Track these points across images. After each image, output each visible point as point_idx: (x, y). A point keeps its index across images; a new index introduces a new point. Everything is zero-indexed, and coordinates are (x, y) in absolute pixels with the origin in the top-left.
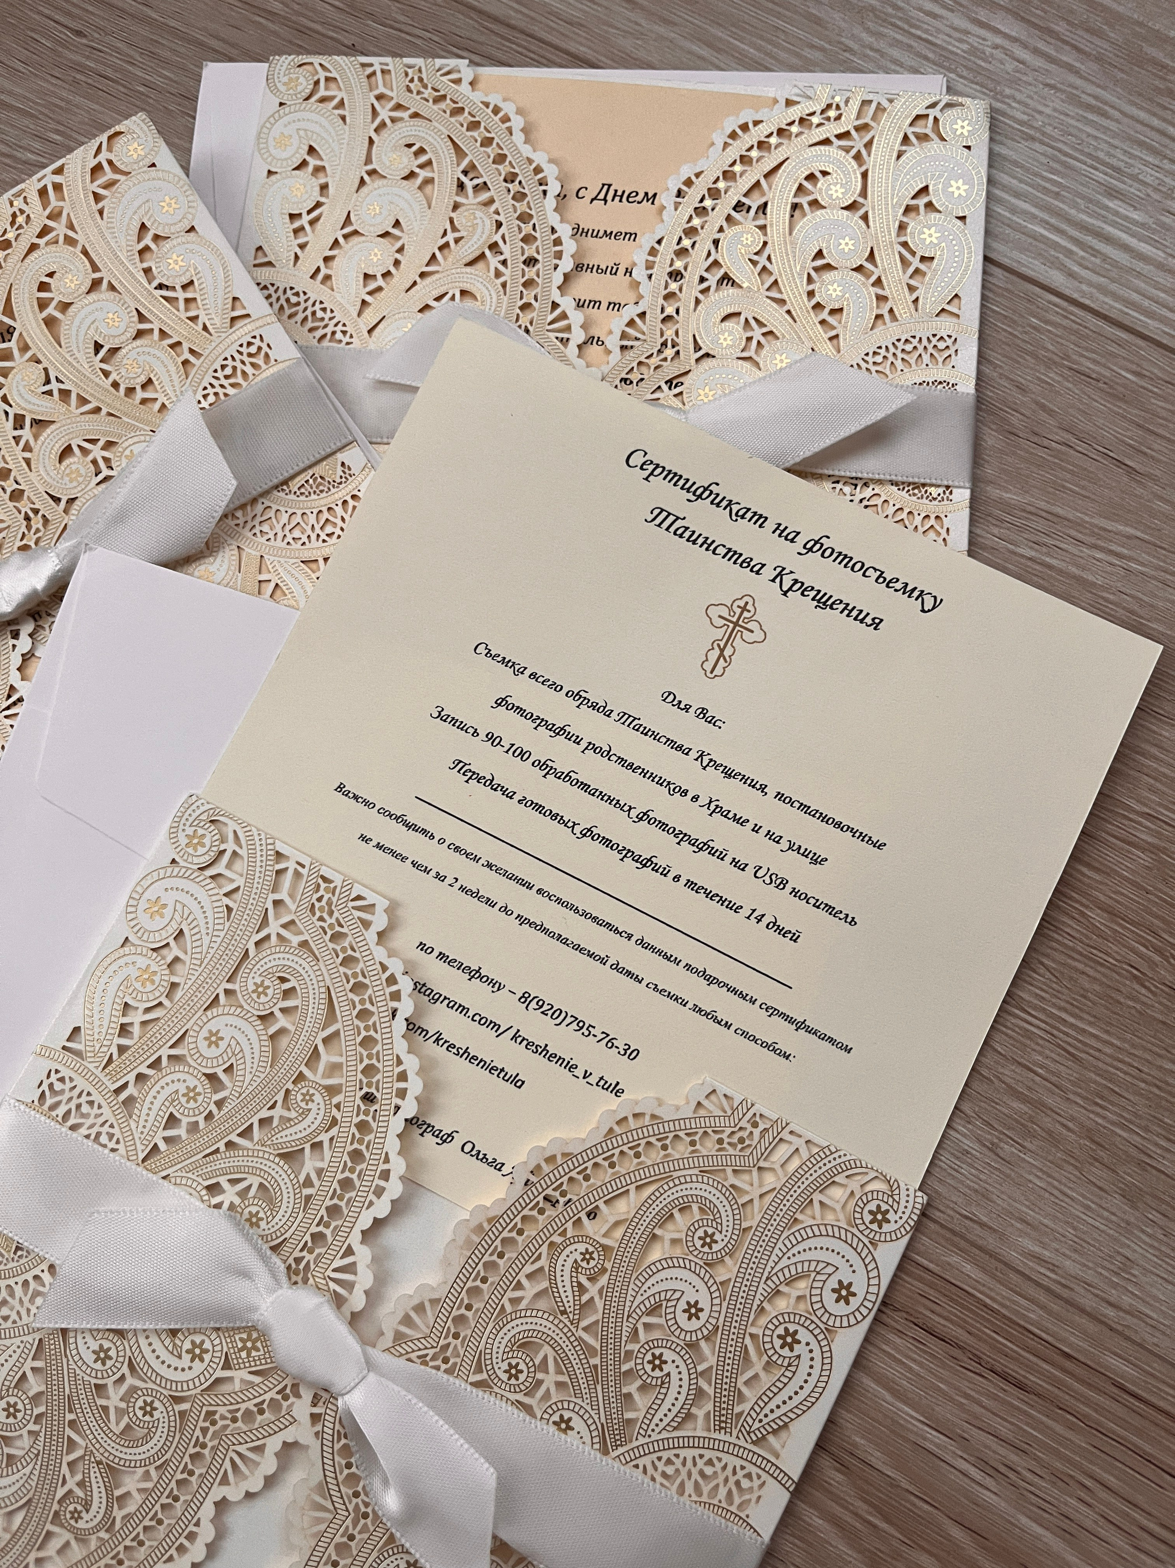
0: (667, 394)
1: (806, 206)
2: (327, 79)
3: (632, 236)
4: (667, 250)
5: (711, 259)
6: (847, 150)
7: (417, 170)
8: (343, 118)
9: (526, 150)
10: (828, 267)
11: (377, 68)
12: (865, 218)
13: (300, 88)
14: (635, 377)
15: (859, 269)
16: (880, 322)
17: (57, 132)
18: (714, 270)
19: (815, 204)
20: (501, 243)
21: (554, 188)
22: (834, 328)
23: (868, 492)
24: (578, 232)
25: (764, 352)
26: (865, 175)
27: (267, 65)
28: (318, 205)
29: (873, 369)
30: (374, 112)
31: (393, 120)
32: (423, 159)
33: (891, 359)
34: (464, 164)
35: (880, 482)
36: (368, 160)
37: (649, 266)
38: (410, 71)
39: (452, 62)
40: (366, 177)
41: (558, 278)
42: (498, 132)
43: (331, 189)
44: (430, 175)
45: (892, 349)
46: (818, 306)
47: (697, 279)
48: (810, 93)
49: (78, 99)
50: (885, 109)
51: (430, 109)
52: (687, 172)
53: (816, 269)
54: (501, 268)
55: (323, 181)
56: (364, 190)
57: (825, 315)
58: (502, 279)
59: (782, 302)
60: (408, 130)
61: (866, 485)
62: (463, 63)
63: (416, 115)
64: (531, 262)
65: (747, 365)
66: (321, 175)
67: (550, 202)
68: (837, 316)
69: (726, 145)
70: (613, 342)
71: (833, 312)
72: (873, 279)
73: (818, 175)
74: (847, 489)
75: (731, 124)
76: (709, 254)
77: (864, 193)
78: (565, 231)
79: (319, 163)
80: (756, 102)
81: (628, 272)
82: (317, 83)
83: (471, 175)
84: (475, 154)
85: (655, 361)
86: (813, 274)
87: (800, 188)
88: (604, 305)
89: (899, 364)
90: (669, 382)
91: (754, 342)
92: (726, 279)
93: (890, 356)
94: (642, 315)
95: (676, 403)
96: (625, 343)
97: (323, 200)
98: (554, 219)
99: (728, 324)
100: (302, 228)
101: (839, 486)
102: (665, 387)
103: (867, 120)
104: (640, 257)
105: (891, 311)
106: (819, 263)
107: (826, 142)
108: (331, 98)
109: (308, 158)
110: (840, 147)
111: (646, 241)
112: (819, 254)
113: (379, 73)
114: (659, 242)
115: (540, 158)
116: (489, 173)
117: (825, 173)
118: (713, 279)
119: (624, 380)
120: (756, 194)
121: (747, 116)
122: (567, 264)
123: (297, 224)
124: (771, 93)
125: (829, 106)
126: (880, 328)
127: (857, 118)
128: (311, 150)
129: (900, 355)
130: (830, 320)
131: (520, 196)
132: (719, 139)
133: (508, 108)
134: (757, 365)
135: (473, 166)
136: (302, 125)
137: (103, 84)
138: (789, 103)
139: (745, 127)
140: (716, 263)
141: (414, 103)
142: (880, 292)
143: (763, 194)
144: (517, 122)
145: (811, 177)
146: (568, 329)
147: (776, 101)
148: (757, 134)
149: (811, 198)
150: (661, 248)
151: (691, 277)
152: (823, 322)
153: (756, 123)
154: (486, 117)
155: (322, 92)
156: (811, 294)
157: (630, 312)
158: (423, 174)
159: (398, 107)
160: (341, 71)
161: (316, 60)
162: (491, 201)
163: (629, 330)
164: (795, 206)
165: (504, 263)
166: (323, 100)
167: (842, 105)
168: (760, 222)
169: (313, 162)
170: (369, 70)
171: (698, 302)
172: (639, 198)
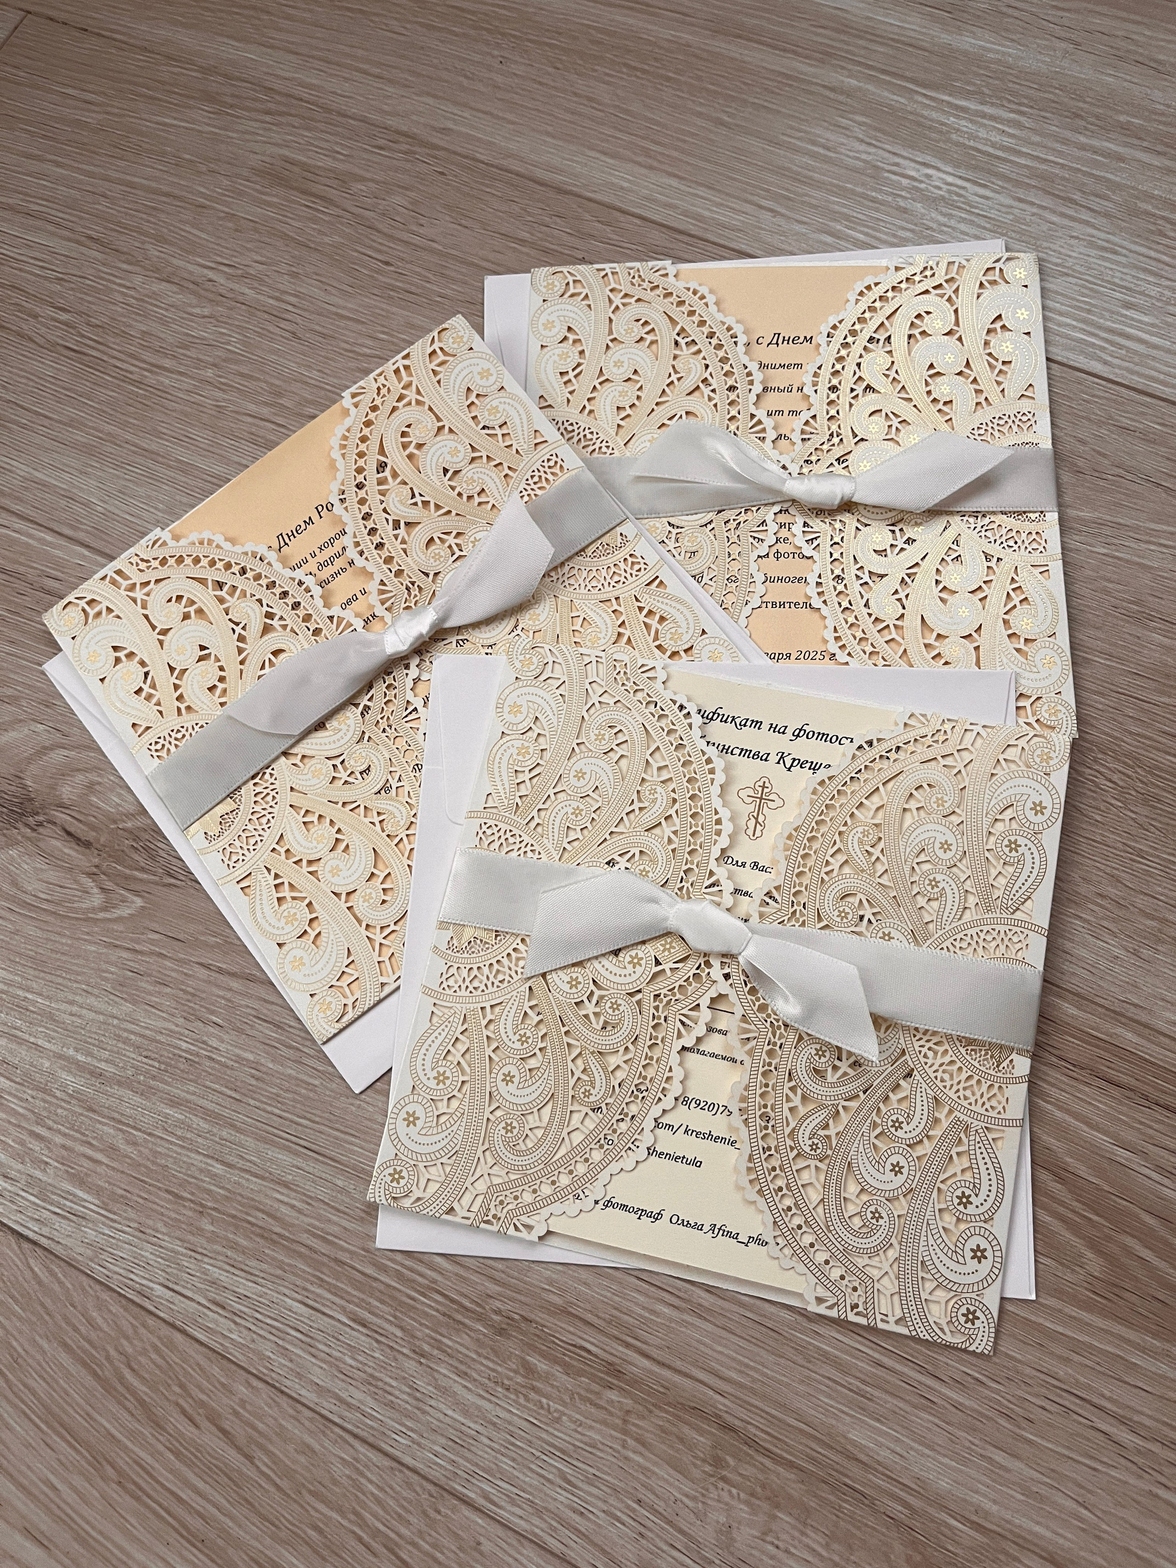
0: (838, 469)
1: (918, 336)
2: (574, 281)
3: (799, 366)
4: (826, 372)
5: (857, 377)
6: (942, 296)
7: (645, 336)
8: (589, 306)
9: (720, 317)
10: (938, 374)
11: (608, 271)
12: (960, 339)
13: (556, 289)
14: (814, 458)
15: (960, 373)
16: (979, 407)
17: (383, 333)
18: (860, 383)
19: (923, 333)
20: (709, 378)
21: (742, 339)
22: (948, 414)
23: (986, 521)
24: (762, 366)
25: (901, 434)
26: (956, 311)
27: (529, 275)
28: (579, 365)
29: (979, 438)
30: (610, 301)
31: (624, 305)
32: (648, 328)
33: (990, 430)
34: (678, 328)
35: (994, 513)
36: (611, 332)
37: (815, 384)
38: (632, 271)
39: (659, 264)
40: (610, 344)
41: (753, 398)
42: (699, 306)
43: (587, 353)
44: (655, 338)
45: (990, 424)
46: (935, 400)
47: (849, 390)
48: (911, 260)
49: (394, 309)
50: (964, 267)
51: (649, 295)
52: (833, 320)
53: (930, 376)
54: (712, 394)
55: (580, 349)
56: (610, 352)
57: (940, 406)
58: (714, 402)
59: (910, 400)
60: (635, 310)
61: (984, 516)
62: (668, 263)
63: (639, 300)
64: (732, 388)
65: (890, 443)
66: (578, 345)
67: (741, 348)
68: (949, 406)
69: (857, 301)
70: (796, 437)
71: (945, 403)
72: (971, 379)
73: (924, 314)
74: (972, 520)
75: (860, 287)
76: (855, 373)
77: (957, 323)
78: (753, 367)
79: (577, 337)
80: (875, 271)
81: (801, 389)
82: (568, 284)
83: (682, 336)
84: (684, 321)
85: (825, 447)
86: (929, 379)
87: (912, 324)
88: (786, 413)
89: (996, 434)
90: (838, 460)
91: (894, 429)
92: (869, 388)
93: (989, 429)
94: (814, 417)
95: (844, 472)
96: (804, 436)
97: (581, 361)
98: (745, 360)
99: (875, 418)
100: (570, 381)
101: (965, 518)
102: (836, 463)
103: (953, 275)
104: (808, 379)
105: (986, 399)
106: (932, 372)
107: (926, 292)
108: (579, 294)
109: (568, 335)
110: (937, 295)
111: (812, 368)
112: (931, 366)
113: (610, 275)
114: (819, 368)
115: (730, 321)
116: (695, 333)
117: (928, 313)
118: (859, 389)
119: (806, 461)
120: (881, 330)
121: (870, 280)
122: (758, 388)
123: (566, 378)
124: (884, 263)
125: (925, 268)
126: (980, 411)
127: (946, 274)
128: (569, 329)
129: (996, 428)
130: (945, 409)
131: (719, 347)
132: (852, 296)
133: (703, 290)
134: (898, 443)
135: (683, 329)
136: (560, 313)
137: (411, 298)
138: (897, 269)
139: (869, 288)
140: (860, 378)
141: (638, 293)
142: (978, 387)
143: (887, 330)
144: (711, 299)
145: (919, 316)
146: (764, 430)
147: (888, 269)
148: (877, 292)
149: (921, 330)
150: (821, 372)
151: (845, 389)
152: (939, 411)
153: (876, 284)
154: (688, 296)
155: (572, 290)
156: (929, 393)
157: (805, 416)
158: (650, 338)
159: (626, 295)
160: (585, 276)
161: (564, 269)
162: (699, 351)
163: (806, 428)
164: (910, 336)
165: (713, 391)
166: (572, 296)
167: (934, 267)
168: (889, 349)
169: (572, 337)
170: (603, 273)
171: (851, 405)
172: (801, 340)
